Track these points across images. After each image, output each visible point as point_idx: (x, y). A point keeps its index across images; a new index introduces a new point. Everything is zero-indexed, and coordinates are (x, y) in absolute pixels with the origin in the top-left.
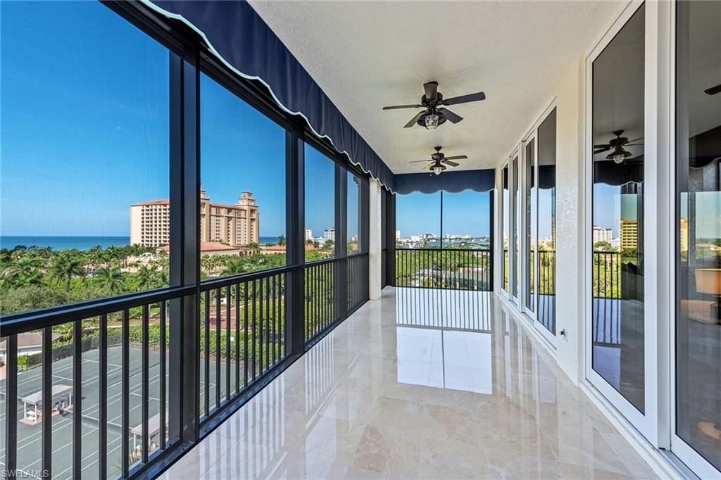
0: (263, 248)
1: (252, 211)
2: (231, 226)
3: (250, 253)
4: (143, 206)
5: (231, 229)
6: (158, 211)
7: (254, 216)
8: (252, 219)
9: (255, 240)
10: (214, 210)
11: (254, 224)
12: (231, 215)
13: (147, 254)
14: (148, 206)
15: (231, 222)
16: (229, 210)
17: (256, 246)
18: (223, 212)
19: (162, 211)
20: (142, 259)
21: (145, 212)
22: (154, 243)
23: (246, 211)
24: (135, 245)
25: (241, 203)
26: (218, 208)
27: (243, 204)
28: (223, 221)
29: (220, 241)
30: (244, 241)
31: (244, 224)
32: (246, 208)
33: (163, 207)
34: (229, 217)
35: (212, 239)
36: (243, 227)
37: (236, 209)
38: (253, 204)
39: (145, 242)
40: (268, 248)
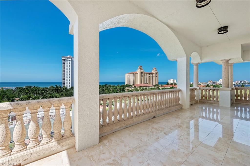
0: (160, 86)
1: (156, 74)
2: (150, 79)
3: (156, 87)
4: (128, 74)
5: (150, 80)
6: (131, 75)
7: (157, 75)
8: (156, 77)
9: (157, 83)
10: (145, 74)
11: (157, 78)
12: (150, 75)
13: (130, 87)
14: (129, 74)
15: (150, 78)
16: (149, 74)
17: (158, 85)
18: (148, 75)
19: (133, 75)
20: (130, 88)
21: (128, 76)
22: (130, 84)
23: (154, 74)
24: (127, 84)
25: (153, 71)
26: (146, 73)
27: (153, 72)
28: (148, 77)
29: (147, 83)
30: (154, 84)
31: (154, 78)
32: (154, 73)
33: (133, 74)
34: (149, 76)
35: (145, 83)
36: (153, 79)
37: (151, 74)
38: (156, 71)
39: (128, 84)
40: (162, 86)
